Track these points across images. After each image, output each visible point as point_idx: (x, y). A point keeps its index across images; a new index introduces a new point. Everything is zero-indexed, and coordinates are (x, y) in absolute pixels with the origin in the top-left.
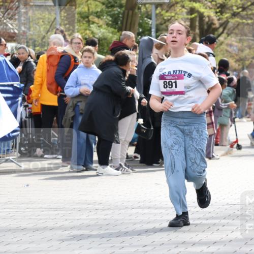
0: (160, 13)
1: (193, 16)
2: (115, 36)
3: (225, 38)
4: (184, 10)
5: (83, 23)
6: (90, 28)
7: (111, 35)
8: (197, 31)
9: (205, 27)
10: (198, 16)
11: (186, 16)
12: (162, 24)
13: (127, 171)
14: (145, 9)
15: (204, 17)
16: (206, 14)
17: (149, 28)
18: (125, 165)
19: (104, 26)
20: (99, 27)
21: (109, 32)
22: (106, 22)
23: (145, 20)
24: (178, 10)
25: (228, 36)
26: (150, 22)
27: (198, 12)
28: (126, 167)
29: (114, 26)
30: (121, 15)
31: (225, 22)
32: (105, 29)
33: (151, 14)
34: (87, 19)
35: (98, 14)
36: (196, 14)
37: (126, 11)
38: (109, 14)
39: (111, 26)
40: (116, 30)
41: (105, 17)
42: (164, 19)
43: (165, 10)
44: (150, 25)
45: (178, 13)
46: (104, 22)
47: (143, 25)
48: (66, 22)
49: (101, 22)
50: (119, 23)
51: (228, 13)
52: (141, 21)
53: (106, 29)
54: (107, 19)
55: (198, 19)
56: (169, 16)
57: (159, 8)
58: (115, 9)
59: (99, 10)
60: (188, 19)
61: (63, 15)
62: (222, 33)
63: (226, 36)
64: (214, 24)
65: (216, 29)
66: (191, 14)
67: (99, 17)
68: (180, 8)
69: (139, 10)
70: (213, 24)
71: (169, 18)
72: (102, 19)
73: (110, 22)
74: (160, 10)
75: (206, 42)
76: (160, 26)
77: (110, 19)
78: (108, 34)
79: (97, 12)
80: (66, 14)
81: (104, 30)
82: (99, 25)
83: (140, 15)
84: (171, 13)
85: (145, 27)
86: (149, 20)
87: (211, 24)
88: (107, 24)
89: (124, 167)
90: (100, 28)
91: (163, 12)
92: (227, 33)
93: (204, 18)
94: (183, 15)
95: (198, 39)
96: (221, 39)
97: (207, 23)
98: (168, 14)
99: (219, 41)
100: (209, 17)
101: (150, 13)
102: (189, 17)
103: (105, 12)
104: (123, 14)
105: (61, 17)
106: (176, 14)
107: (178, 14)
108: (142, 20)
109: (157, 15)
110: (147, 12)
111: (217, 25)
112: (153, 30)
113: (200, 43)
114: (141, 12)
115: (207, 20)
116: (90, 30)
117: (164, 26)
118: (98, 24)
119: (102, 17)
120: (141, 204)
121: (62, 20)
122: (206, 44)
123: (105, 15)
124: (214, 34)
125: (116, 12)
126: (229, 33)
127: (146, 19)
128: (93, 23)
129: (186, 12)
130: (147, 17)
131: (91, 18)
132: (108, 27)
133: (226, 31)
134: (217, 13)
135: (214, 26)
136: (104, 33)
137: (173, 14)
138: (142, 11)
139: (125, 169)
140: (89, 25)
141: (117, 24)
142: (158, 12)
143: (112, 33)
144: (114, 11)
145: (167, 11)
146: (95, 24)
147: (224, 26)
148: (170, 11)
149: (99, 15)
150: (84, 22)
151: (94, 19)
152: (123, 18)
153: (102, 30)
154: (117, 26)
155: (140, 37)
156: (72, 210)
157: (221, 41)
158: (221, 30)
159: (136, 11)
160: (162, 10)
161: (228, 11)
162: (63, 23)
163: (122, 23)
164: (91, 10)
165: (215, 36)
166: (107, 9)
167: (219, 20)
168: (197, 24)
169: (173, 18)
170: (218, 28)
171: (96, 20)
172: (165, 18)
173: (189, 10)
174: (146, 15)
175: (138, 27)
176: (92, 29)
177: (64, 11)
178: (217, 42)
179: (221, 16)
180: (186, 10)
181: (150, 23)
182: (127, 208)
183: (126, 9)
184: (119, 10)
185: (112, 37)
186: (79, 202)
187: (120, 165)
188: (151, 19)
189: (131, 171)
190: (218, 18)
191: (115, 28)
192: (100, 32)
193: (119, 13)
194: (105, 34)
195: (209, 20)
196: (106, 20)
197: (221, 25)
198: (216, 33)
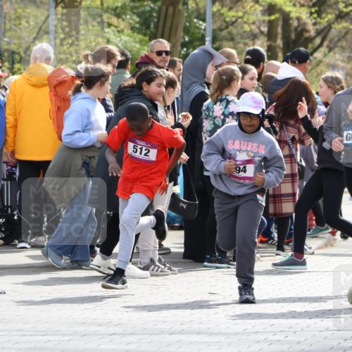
0: (219, 10)
1: (273, 17)
2: (146, 48)
3: (325, 55)
4: (259, 8)
5: (93, 26)
6: (104, 35)
7: (138, 46)
8: (279, 42)
9: (293, 36)
10: (281, 17)
11: (261, 18)
12: (221, 30)
13: (161, 271)
14: (194, 5)
15: (291, 18)
16: (293, 15)
17: (200, 36)
18: (160, 261)
19: (128, 31)
20: (119, 32)
21: (136, 42)
22: (130, 24)
23: (195, 23)
24: (248, 7)
25: (330, 51)
26: (203, 25)
27: (281, 11)
28: (161, 266)
29: (144, 31)
30: (155, 14)
31: (325, 28)
32: (128, 35)
33: (205, 13)
34: (99, 20)
35: (118, 11)
36: (277, 15)
37: (164, 8)
38: (135, 11)
39: (139, 31)
40: (147, 38)
41: (128, 17)
42: (225, 21)
43: (227, 6)
44: (202, 31)
45: (249, 12)
46: (128, 25)
47: (191, 31)
48: (65, 23)
49: (122, 25)
50: (152, 26)
51: (331, 14)
52: (188, 24)
53: (131, 37)
54: (133, 20)
55: (280, 23)
56: (233, 16)
57: (217, 4)
58: (145, 3)
59: (120, 5)
60: (264, 21)
61: (60, 12)
62: (321, 45)
63: (327, 50)
64: (307, 31)
65: (311, 40)
66: (270, 15)
67: (118, 16)
68: (252, 4)
69: (186, 7)
70: (305, 30)
71: (234, 19)
72: (123, 20)
73: (137, 26)
74: (220, 7)
75: (293, 60)
76: (219, 32)
77: (138, 19)
78: (133, 44)
79: (117, 8)
80: (65, 11)
81: (127, 38)
82: (119, 29)
83: (186, 14)
84: (237, 11)
85: (194, 33)
86: (201, 23)
87: (302, 30)
88: (133, 28)
89: (157, 264)
90: (121, 34)
91: (224, 10)
92: (328, 47)
93: (291, 21)
94: (257, 15)
95: (280, 55)
96: (318, 55)
97: (296, 29)
98: (232, 13)
99: (315, 58)
100: (298, 19)
101: (202, 11)
102: (267, 18)
103: (130, 8)
104: (159, 12)
105: (56, 14)
106: (245, 13)
107: (249, 14)
108: (190, 22)
109: (214, 14)
110: (198, 10)
111: (312, 33)
112: (208, 39)
113: (283, 61)
114: (188, 8)
115: (295, 23)
116: (103, 37)
117: (224, 33)
118: (116, 27)
119: (124, 17)
120: (185, 327)
121: (59, 19)
122: (293, 63)
123: (129, 13)
124: (306, 47)
125: (148, 9)
126: (332, 45)
127: (195, 20)
128: (110, 25)
129: (261, 11)
130: (197, 18)
131: (105, 17)
132: (134, 32)
133: (326, 43)
134: (311, 13)
135: (307, 35)
136: (126, 42)
137: (240, 14)
138: (190, 7)
139: (159, 267)
140: (103, 29)
141: (148, 27)
142: (215, 9)
143: (141, 42)
144: (145, 6)
145: (230, 9)
146: (113, 28)
147: (323, 34)
148: (235, 9)
149: (118, 13)
150: (95, 24)
151: (111, 18)
152: (159, 17)
153: (123, 37)
154: (148, 32)
155: (185, 49)
156: (71, 334)
157: (318, 59)
158: (318, 41)
159: (180, 7)
160: (223, 6)
161: (330, 10)
162: (60, 25)
163: (156, 27)
164: (105, 5)
165: (309, 51)
166: (132, 4)
167: (315, 24)
168: (279, 30)
169: (240, 20)
170: (314, 38)
171: (114, 20)
172: (228, 19)
173: (266, 7)
174: (195, 14)
175: (182, 34)
176: (107, 35)
177: (62, 5)
178: (311, 61)
179: (318, 20)
180: (261, 8)
181: (203, 28)
182: (162, 332)
183: (163, 4)
184: (152, 5)
185: (139, 50)
186: (84, 321)
187: (152, 260)
188: (204, 20)
189: (170, 272)
190: (314, 21)
191: (145, 35)
192: (121, 40)
193: (152, 9)
194: (129, 44)
195: (299, 25)
196: (131, 21)
197: (318, 33)
198: (310, 46)
